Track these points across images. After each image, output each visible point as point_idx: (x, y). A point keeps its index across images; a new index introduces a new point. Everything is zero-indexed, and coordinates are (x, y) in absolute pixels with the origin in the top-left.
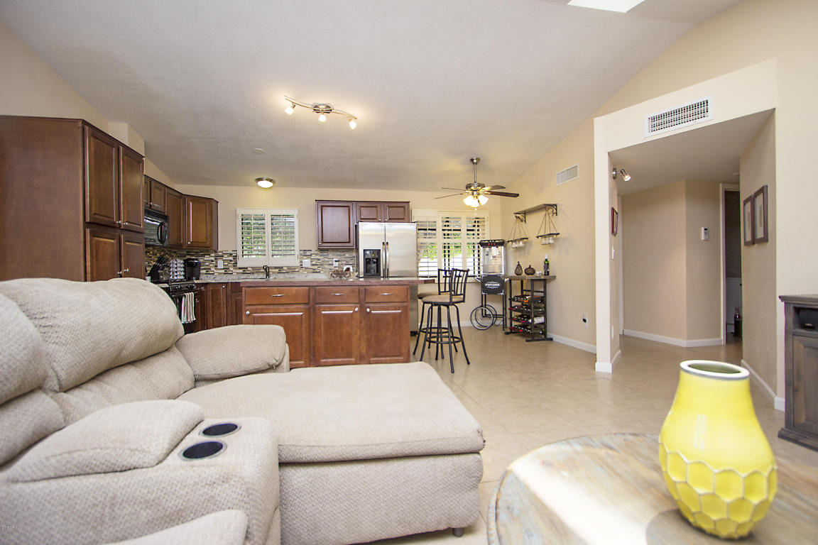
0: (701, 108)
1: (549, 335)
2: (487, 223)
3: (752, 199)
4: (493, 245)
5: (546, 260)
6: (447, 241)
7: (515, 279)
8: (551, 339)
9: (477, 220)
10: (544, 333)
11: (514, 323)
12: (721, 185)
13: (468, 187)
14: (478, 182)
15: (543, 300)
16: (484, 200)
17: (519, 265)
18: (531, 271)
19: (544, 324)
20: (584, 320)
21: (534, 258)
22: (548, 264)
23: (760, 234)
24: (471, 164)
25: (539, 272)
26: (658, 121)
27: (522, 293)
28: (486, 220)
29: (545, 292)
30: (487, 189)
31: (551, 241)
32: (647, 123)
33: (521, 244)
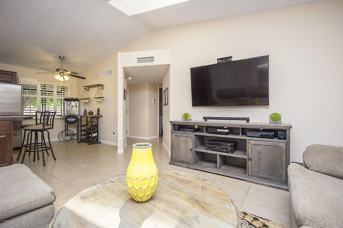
0: (152, 59)
1: (99, 141)
2: (69, 90)
3: (165, 91)
4: (72, 101)
5: (98, 108)
6: (44, 97)
7: (83, 117)
8: (100, 143)
9: (63, 88)
10: (97, 140)
11: (83, 137)
12: (158, 85)
13: (58, 70)
14: (64, 68)
15: (97, 126)
16: (67, 78)
17: (85, 110)
18: (91, 113)
19: (97, 136)
20: (114, 133)
21: (93, 107)
22: (99, 110)
23: (166, 103)
24: (59, 60)
25: (95, 113)
26: (140, 60)
27: (87, 123)
28: (68, 88)
29: (98, 122)
30: (69, 73)
31: (100, 100)
32: (136, 60)
33: (87, 101)
